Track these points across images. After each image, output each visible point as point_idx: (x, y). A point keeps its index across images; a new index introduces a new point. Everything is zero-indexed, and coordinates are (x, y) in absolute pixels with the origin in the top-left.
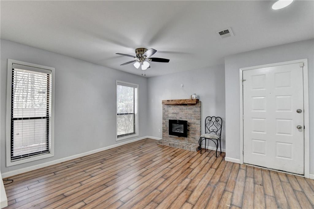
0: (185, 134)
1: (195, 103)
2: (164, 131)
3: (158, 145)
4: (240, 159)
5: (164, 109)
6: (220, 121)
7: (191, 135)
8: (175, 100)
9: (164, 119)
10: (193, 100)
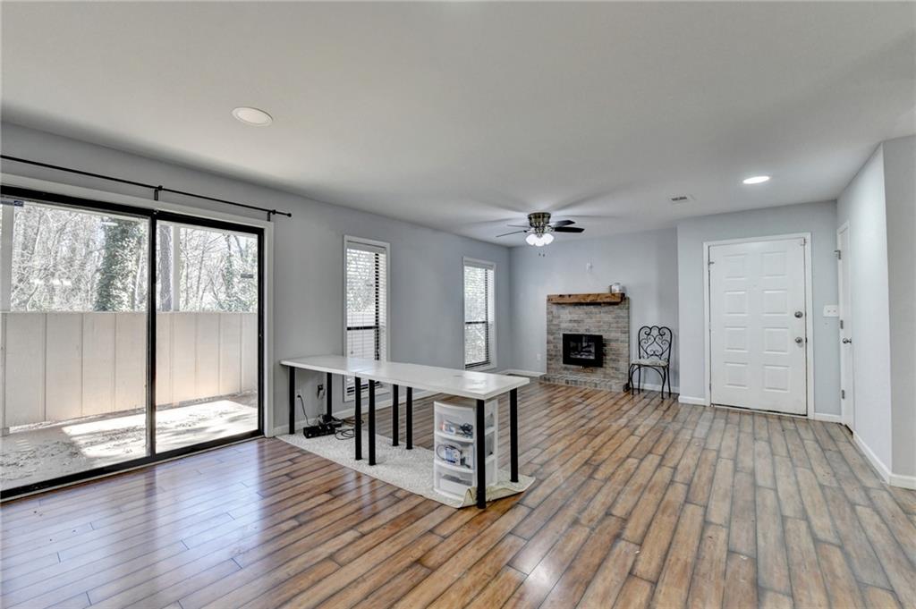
0: (598, 363)
1: (619, 300)
2: (550, 357)
3: (541, 384)
4: (704, 397)
5: (549, 313)
6: (667, 335)
7: (609, 364)
8: (577, 295)
9: (550, 332)
10: (614, 295)
